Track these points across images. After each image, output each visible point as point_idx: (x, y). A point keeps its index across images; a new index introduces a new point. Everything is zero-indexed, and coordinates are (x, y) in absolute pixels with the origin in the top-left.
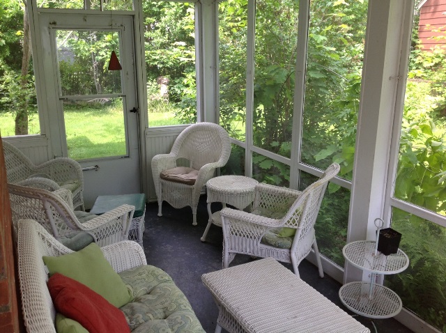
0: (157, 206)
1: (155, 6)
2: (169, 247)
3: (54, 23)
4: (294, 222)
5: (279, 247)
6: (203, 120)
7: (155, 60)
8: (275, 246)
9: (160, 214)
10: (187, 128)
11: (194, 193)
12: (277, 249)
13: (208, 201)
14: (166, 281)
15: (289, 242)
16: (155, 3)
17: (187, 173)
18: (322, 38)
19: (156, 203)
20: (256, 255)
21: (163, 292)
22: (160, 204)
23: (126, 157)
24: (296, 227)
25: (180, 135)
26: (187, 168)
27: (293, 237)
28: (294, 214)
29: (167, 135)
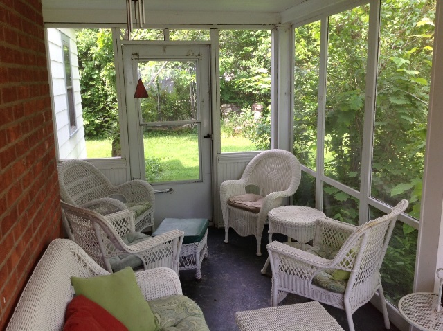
0: (224, 233)
1: (252, 35)
2: (227, 276)
3: (137, 54)
4: (348, 264)
5: (331, 290)
6: (276, 147)
7: (250, 87)
8: (326, 288)
9: (226, 241)
10: (259, 155)
11: (258, 221)
12: (330, 293)
13: (269, 232)
14: (195, 315)
15: (343, 286)
16: (253, 33)
17: (255, 200)
18: (403, 61)
19: (223, 229)
20: (307, 296)
21: (187, 326)
22: (227, 231)
23: (198, 181)
24: (349, 270)
25: (251, 162)
26: (256, 196)
27: (346, 280)
28: (348, 255)
29: (239, 161)
